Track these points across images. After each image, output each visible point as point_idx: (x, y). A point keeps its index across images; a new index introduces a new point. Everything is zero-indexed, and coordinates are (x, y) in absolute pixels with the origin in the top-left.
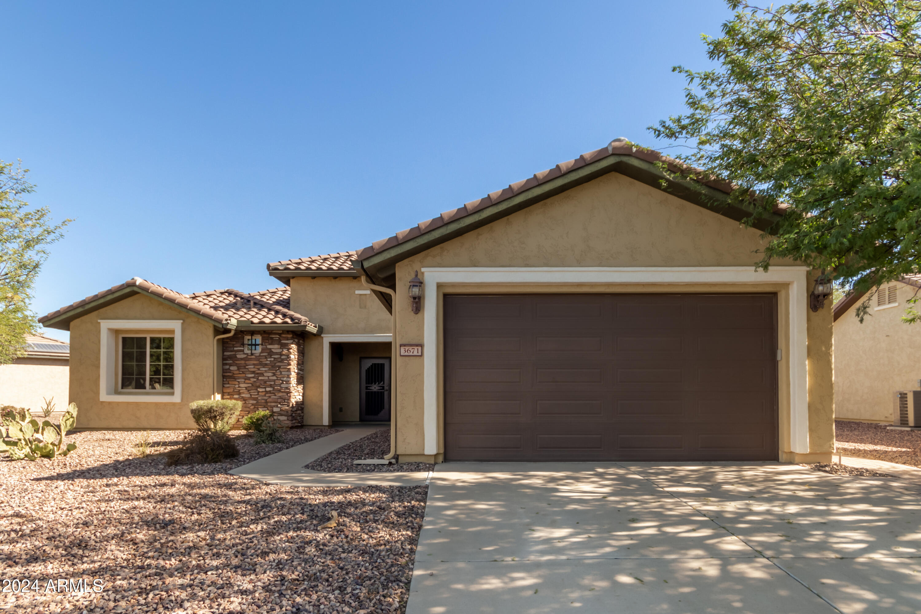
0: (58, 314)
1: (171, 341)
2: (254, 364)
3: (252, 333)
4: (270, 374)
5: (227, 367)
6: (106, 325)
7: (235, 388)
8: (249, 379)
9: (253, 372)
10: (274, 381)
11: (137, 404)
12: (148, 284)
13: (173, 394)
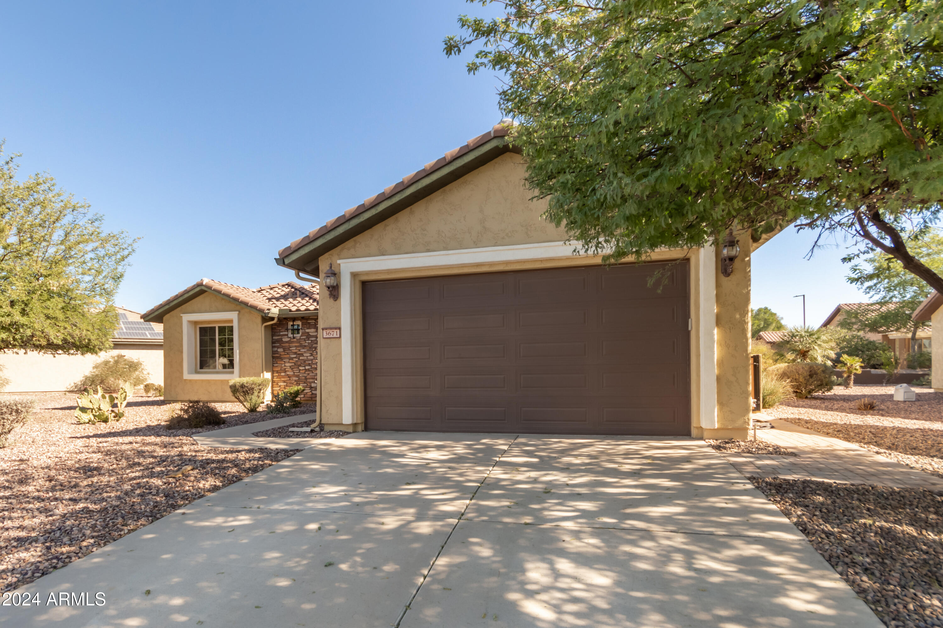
0: (153, 311)
1: (231, 329)
2: (296, 346)
3: (294, 319)
4: (308, 355)
5: (276, 349)
6: (187, 318)
7: (282, 367)
8: (292, 359)
9: (295, 353)
10: (312, 360)
11: (208, 381)
12: (211, 283)
13: (233, 373)
